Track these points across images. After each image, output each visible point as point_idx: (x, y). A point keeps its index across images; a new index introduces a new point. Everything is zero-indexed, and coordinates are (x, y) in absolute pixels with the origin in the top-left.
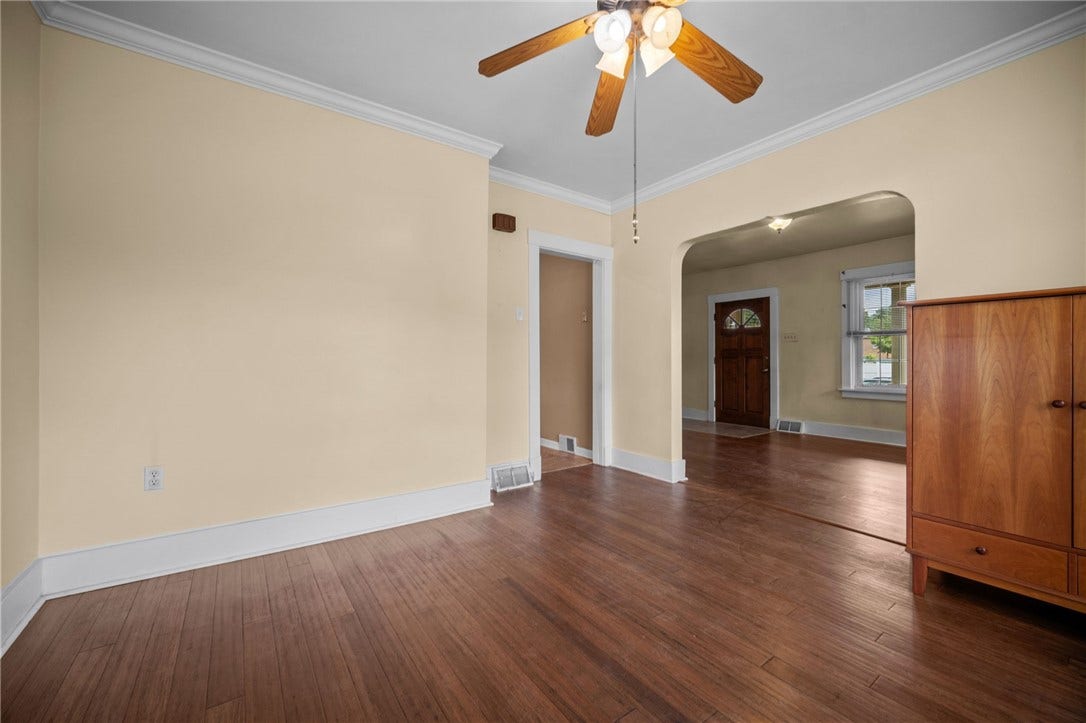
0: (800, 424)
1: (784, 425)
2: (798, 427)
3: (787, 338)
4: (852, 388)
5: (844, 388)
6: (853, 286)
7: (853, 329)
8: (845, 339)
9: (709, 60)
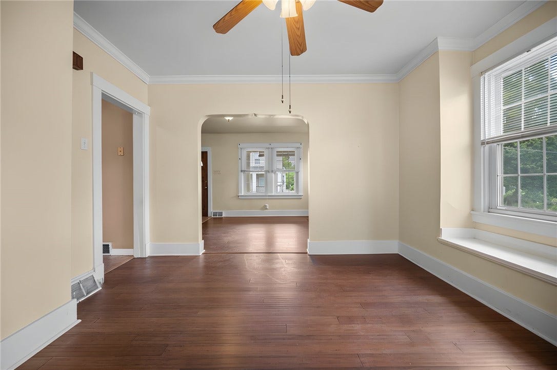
0: (222, 212)
1: (215, 214)
2: (221, 214)
3: (215, 172)
4: (243, 194)
5: (240, 195)
6: (243, 150)
7: (243, 169)
8: (240, 173)
9: (296, 28)
